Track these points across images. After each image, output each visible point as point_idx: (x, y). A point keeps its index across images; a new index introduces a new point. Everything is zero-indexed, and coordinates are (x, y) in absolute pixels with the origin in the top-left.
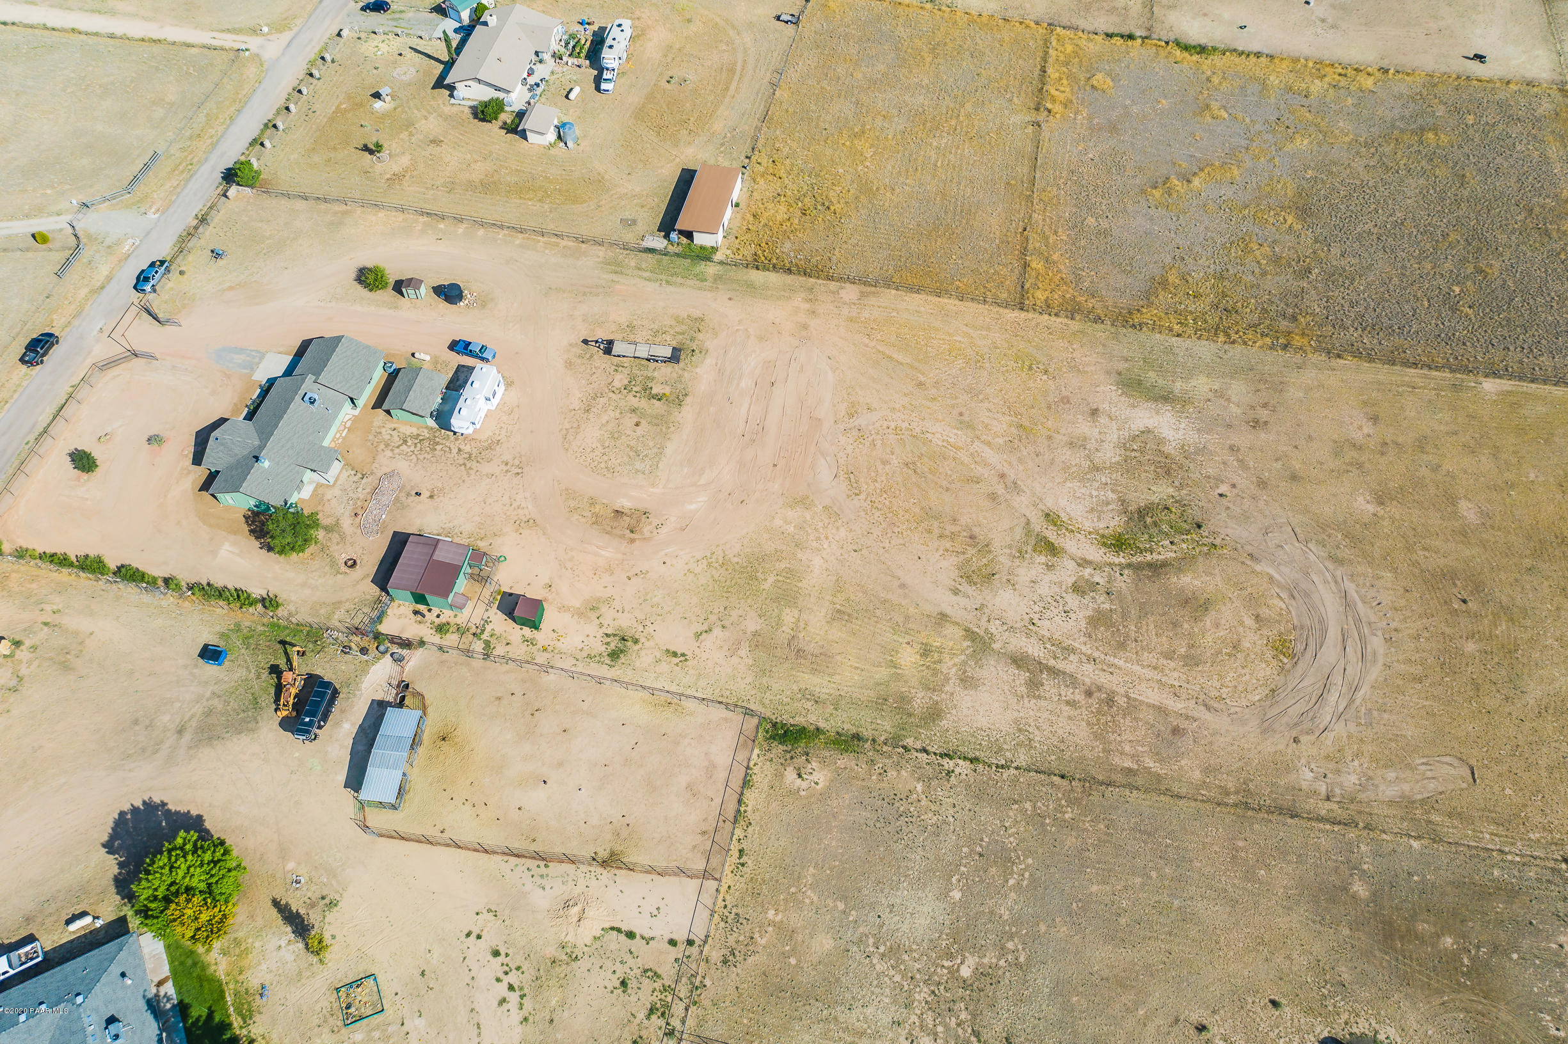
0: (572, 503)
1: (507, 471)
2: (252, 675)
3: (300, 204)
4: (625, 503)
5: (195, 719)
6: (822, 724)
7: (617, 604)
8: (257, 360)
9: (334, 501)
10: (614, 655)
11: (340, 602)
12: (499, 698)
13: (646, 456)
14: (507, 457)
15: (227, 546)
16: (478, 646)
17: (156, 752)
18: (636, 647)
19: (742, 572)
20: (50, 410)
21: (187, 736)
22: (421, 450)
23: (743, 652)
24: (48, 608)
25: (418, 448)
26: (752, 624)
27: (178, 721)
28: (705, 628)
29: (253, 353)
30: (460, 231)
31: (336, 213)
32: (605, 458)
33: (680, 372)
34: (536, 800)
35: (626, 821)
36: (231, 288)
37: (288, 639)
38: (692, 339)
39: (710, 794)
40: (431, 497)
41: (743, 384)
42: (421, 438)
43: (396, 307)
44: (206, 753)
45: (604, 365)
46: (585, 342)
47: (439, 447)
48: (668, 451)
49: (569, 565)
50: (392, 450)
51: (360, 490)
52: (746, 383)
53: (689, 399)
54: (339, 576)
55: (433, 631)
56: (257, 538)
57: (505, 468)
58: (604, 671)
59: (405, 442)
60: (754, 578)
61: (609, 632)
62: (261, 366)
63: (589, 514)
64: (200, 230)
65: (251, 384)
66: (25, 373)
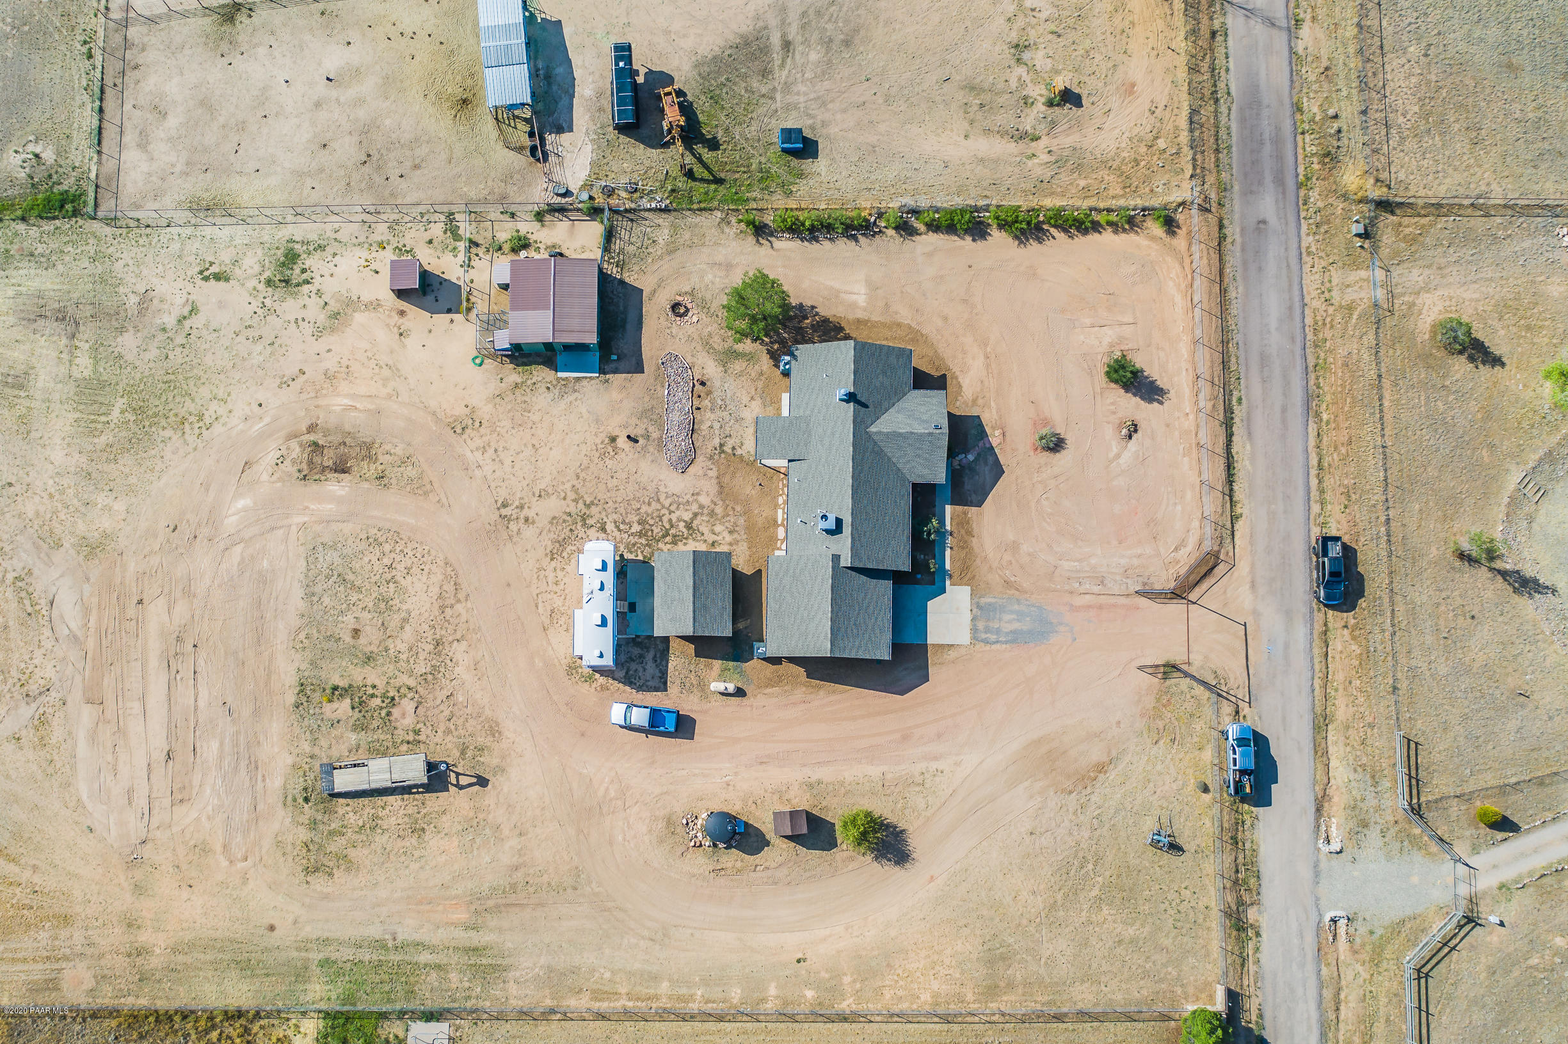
0: (411, 472)
1: (521, 507)
2: (737, 132)
3: (1084, 997)
4: (337, 487)
5: (777, 63)
6: (21, 227)
7: (307, 329)
8: (981, 625)
9: (745, 399)
10: (291, 257)
11: (670, 253)
12: (416, 167)
13: (328, 577)
14: (529, 532)
15: (861, 300)
16: (466, 229)
17: (804, 14)
18: (267, 274)
19: (156, 415)
20: (1243, 465)
21: (776, 40)
22: (660, 517)
23: (133, 300)
24: (1045, 158)
25: (665, 519)
26: (128, 342)
27: (797, 56)
28: (187, 324)
29: (993, 637)
30: (772, 991)
31: (1011, 986)
32: (386, 561)
33: (316, 751)
34: (334, 59)
35: (226, 60)
36: (1101, 768)
37: (713, 187)
38: (313, 824)
39: (138, 113)
40: (613, 439)
41: (215, 745)
42: (668, 539)
43: (811, 786)
44: (745, 26)
45: (438, 740)
46: (482, 782)
47: (636, 528)
48: (298, 592)
49: (386, 372)
50: (702, 507)
51: (717, 425)
52: (210, 749)
53: (291, 698)
54: (687, 288)
55: (532, 238)
56: (826, 321)
57: (526, 512)
58: (301, 231)
59: (689, 526)
60: (139, 411)
61: (306, 288)
62: (968, 616)
63: (381, 458)
64: (1230, 898)
65: (966, 575)
66: (1323, 525)
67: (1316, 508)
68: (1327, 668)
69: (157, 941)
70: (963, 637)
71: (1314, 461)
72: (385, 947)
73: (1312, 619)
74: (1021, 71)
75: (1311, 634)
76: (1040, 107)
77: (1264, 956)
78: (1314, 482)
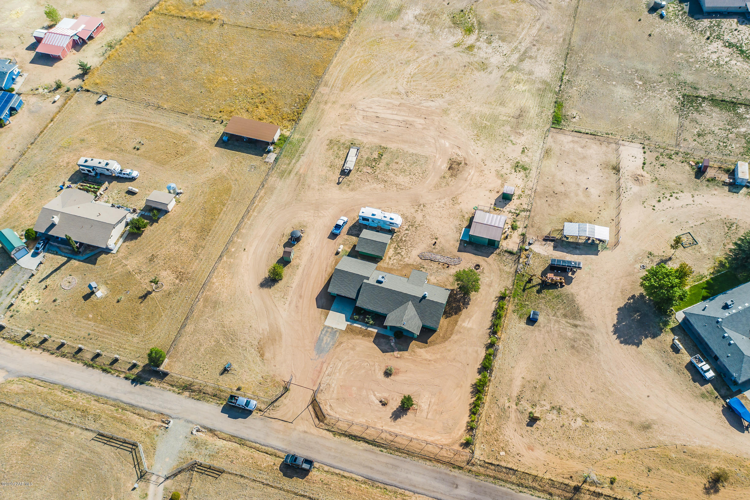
0: (443, 185)
1: (422, 210)
2: (543, 301)
3: (190, 328)
4: (445, 166)
6: (552, 111)
7: (499, 169)
8: (329, 330)
9: (438, 278)
10: (525, 169)
11: (500, 270)
12: (549, 205)
13: (417, 160)
14: (413, 210)
15: (465, 324)
16: (523, 214)
18: (521, 162)
19: (482, 131)
22: (405, 246)
23: (521, 132)
24: (507, 405)
25: (404, 247)
26: (508, 128)
28: (510, 142)
29: (323, 333)
30: (239, 240)
31: (205, 306)
32: (417, 174)
33: (365, 148)
34: (594, 191)
35: (599, 165)
36: (262, 356)
37: (522, 288)
38: (344, 144)
39: (584, 142)
40: (436, 239)
41: (376, 127)
42: (397, 247)
43: (298, 266)
45: (356, 176)
46: (339, 183)
47: (404, 239)
48: (414, 152)
49: (479, 185)
50: (404, 258)
51: (431, 268)
52: (375, 126)
53: (383, 145)
54: (485, 271)
55: (516, 231)
56: (460, 310)
57: (420, 211)
58: (533, 173)
59: (399, 253)
60: (485, 127)
61: (513, 171)
62: (334, 326)
63: (450, 179)
64: (196, 387)
65: (349, 330)
66: (318, 469)
67: (326, 468)
68: (262, 452)
69: (327, 107)
70: (328, 323)
71: (346, 474)
72: (301, 153)
73: (283, 451)
74: (548, 407)
75: (277, 449)
76: (530, 410)
77: (170, 393)
78: (337, 471)
